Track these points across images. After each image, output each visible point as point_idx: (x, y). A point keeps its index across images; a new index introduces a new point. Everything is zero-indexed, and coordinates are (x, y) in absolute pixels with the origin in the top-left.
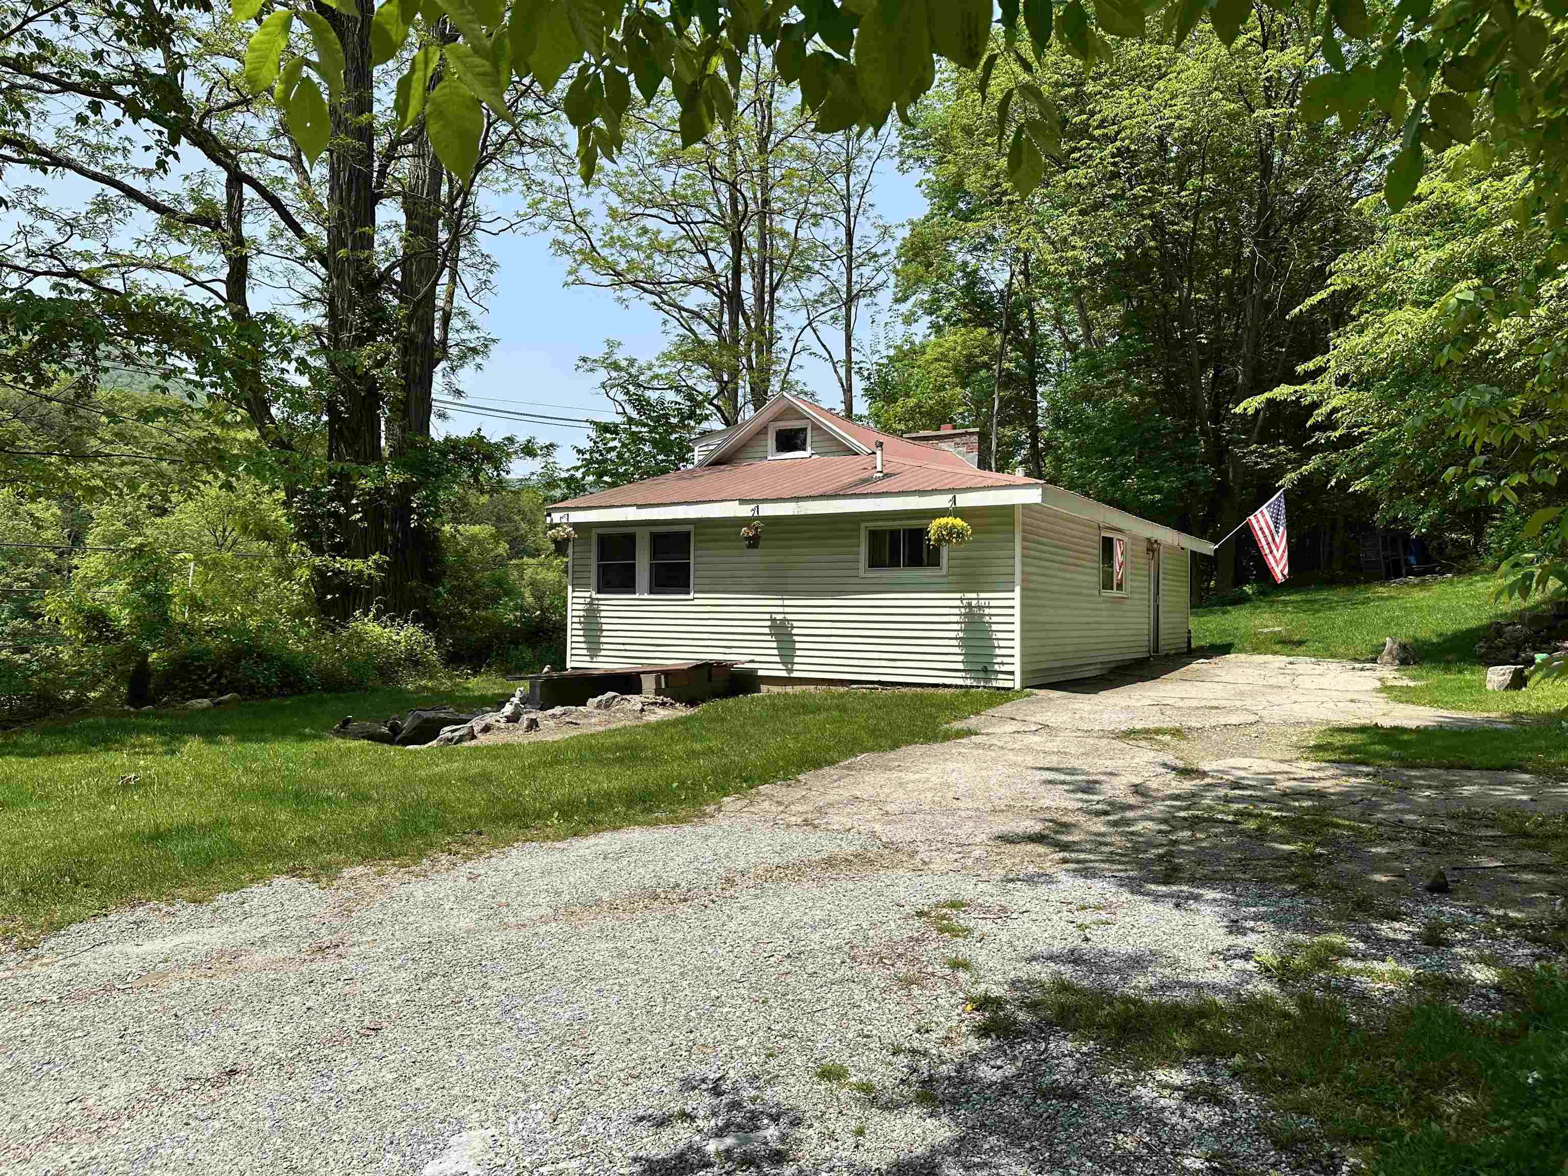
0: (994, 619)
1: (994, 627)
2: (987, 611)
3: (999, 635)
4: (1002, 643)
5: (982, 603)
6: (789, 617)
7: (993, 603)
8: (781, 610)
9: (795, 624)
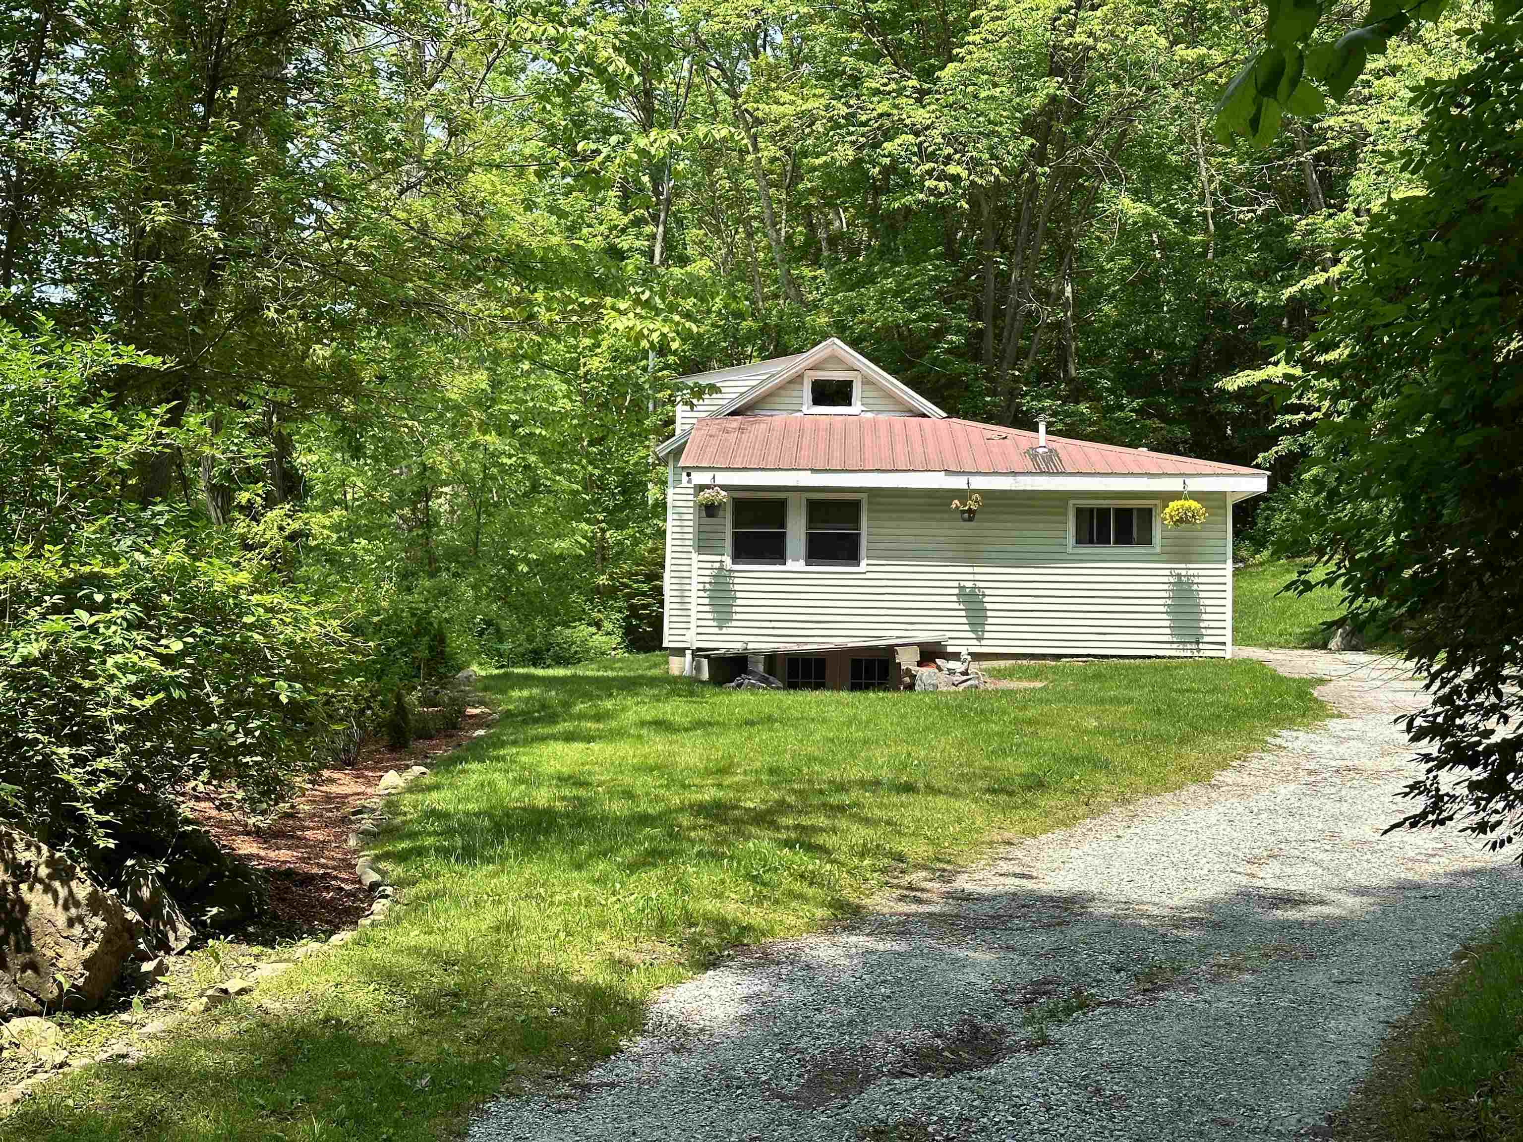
0: (1202, 587)
1: (1202, 595)
2: (1196, 580)
3: (1207, 602)
4: (1209, 609)
5: (1191, 572)
6: (979, 584)
7: (1201, 572)
8: (970, 577)
9: (987, 592)
